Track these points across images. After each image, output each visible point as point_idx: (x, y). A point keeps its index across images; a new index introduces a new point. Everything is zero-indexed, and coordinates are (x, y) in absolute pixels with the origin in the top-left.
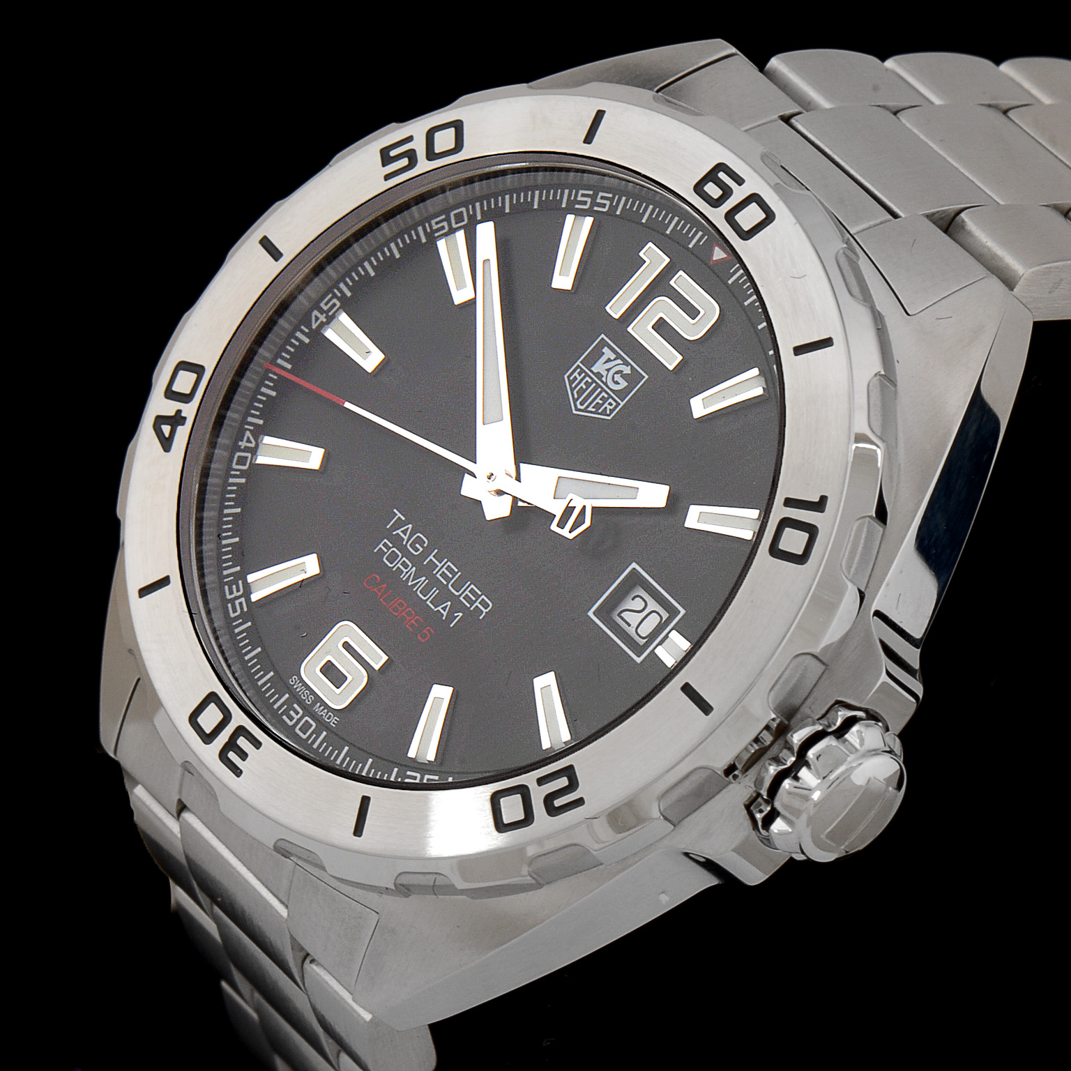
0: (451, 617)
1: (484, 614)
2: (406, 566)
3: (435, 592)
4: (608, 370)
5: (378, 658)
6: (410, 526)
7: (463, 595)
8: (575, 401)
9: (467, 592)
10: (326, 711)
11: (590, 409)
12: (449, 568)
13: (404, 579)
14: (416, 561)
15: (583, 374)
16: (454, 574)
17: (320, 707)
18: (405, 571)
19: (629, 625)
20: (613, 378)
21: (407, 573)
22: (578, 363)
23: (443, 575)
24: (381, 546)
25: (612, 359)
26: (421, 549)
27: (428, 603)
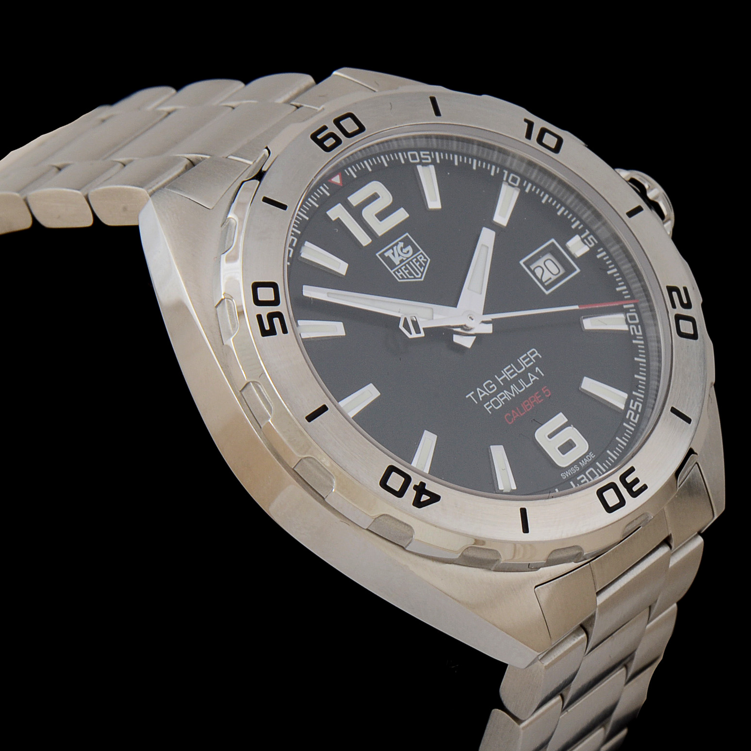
0: (538, 375)
1: (539, 355)
2: (502, 396)
3: (521, 381)
4: (399, 255)
5: (560, 419)
6: (478, 389)
7: (525, 365)
8: (415, 278)
9: (524, 362)
10: (585, 459)
11: (422, 270)
12: (508, 371)
13: (510, 398)
14: (500, 389)
15: (400, 270)
16: (511, 368)
17: (582, 462)
18: (505, 397)
19: (550, 279)
20: (405, 253)
21: (507, 396)
22: (392, 272)
23: (511, 375)
24: (488, 409)
25: (392, 251)
26: (494, 385)
27: (527, 386)
